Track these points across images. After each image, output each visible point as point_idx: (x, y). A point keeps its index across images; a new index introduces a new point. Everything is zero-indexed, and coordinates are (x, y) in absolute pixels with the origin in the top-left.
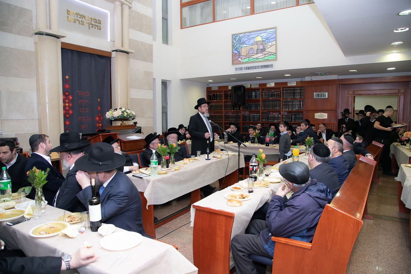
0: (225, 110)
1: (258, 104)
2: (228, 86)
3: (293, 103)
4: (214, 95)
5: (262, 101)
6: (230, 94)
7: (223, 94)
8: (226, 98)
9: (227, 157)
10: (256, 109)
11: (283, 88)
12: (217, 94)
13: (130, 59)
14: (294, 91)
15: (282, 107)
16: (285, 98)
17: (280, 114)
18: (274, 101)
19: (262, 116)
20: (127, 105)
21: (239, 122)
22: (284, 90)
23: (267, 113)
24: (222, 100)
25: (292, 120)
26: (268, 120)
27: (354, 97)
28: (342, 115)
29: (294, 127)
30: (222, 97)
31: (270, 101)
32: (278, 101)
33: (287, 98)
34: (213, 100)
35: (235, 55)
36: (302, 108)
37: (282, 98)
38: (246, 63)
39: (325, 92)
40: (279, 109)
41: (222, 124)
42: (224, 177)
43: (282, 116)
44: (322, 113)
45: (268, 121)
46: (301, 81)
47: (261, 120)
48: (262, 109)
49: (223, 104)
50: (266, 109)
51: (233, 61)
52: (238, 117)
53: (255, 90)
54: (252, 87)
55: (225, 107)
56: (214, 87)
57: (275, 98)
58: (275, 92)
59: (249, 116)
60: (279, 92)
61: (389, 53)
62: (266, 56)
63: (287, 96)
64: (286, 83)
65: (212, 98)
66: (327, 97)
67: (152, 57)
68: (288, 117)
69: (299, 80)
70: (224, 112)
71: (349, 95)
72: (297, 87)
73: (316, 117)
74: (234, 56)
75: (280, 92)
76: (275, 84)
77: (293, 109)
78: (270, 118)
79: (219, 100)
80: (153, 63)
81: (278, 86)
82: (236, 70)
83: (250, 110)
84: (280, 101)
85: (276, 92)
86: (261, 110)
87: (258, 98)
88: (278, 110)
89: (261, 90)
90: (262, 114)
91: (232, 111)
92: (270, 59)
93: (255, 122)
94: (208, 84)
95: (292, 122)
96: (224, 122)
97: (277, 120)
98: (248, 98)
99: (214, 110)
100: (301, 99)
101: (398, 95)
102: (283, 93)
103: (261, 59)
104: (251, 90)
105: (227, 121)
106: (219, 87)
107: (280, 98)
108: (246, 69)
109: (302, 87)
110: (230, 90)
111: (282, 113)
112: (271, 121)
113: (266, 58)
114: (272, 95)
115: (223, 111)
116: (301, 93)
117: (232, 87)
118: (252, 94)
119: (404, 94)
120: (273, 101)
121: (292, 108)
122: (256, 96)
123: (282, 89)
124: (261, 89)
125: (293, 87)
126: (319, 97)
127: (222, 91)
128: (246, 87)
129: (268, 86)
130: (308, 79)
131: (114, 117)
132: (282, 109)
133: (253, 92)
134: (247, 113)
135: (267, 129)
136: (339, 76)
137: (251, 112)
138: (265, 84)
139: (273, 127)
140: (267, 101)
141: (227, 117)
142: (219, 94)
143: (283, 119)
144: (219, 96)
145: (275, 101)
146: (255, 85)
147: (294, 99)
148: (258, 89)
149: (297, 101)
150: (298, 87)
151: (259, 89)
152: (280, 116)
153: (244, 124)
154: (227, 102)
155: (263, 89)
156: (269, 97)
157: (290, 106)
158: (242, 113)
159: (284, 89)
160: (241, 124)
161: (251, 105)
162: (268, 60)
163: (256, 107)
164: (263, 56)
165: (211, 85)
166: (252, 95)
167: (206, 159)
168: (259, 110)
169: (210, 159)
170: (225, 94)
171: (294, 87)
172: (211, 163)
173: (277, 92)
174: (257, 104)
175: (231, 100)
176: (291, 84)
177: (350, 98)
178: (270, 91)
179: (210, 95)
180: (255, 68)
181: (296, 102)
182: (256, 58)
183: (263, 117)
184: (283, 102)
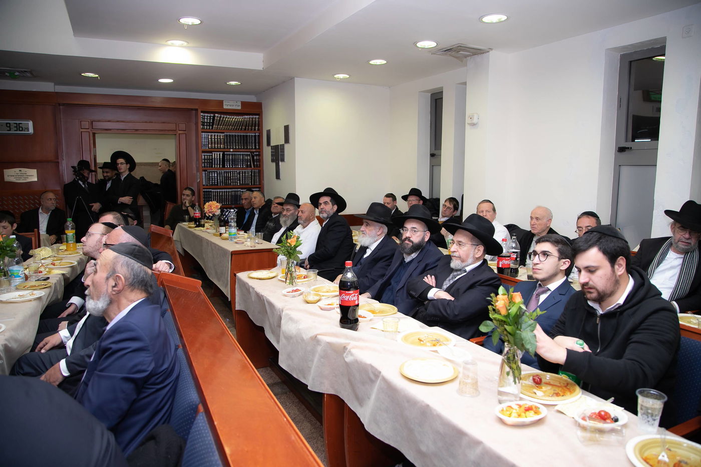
27: (94, 134)
28: (75, 171)
39: (28, 119)
44: (24, 170)
61: (166, 43)
66: (31, 131)
71: (82, 130)
73: (8, 178)
101: (176, 135)
119: (186, 132)
126: (10, 130)
136: (56, 87)
177: (86, 137)
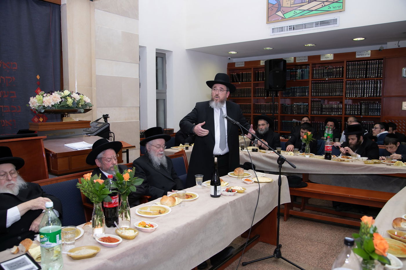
0: (255, 97)
1: (306, 88)
2: (260, 61)
3: (364, 86)
4: (238, 75)
5: (312, 83)
6: (263, 72)
7: (252, 72)
8: (257, 79)
9: (256, 187)
10: (302, 96)
11: (347, 62)
12: (242, 74)
13: (96, 10)
14: (367, 67)
15: (346, 92)
16: (351, 78)
17: (341, 102)
18: (332, 82)
19: (311, 105)
20: (91, 86)
21: (275, 115)
22: (349, 66)
23: (319, 101)
24: (250, 82)
25: (361, 112)
26: (321, 112)
29: (365, 124)
30: (250, 77)
31: (324, 83)
32: (338, 82)
33: (354, 78)
34: (237, 82)
35: (272, 6)
36: (380, 93)
37: (346, 78)
38: (290, 18)
40: (340, 95)
41: (250, 117)
42: (249, 229)
43: (344, 107)
45: (321, 114)
46: (379, 50)
47: (309, 111)
48: (312, 96)
49: (252, 88)
50: (319, 96)
51: (268, 17)
52: (274, 108)
53: (302, 65)
54: (297, 61)
55: (255, 93)
56: (238, 63)
57: (335, 79)
58: (333, 68)
59: (292, 107)
60: (341, 69)
62: (325, 6)
63: (355, 75)
64: (354, 54)
65: (236, 79)
67: (137, 10)
68: (355, 108)
69: (377, 47)
70: (252, 100)
72: (372, 60)
73: (404, 108)
74: (270, 9)
75: (343, 68)
76: (335, 55)
77: (364, 95)
78: (325, 108)
79: (247, 83)
80: (138, 20)
81: (338, 59)
82: (273, 32)
83: (292, 97)
84: (343, 82)
85: (336, 68)
86: (310, 98)
87: (306, 78)
88: (337, 97)
89: (310, 67)
90: (311, 104)
91: (266, 98)
92: (332, 9)
93: (301, 115)
94: (229, 59)
95: (362, 116)
96: (252, 114)
97: (337, 112)
98: (290, 78)
99: (238, 97)
100: (378, 78)
102: (348, 70)
103: (316, 10)
104: (296, 65)
105: (257, 113)
106: (246, 63)
107: (342, 78)
108: (290, 29)
109: (382, 59)
110: (262, 67)
111: (345, 102)
112: (326, 113)
113: (326, 8)
114: (329, 74)
115: (252, 98)
116: (378, 70)
117: (266, 62)
118: (296, 72)
120: (330, 83)
121: (361, 94)
122: (302, 76)
123: (347, 64)
124: (311, 65)
125: (364, 60)
127: (251, 69)
128: (287, 62)
129: (323, 59)
130: (391, 45)
131: (44, 106)
132: (346, 96)
133: (297, 69)
134: (288, 102)
135: (319, 125)
137: (293, 100)
138: (319, 57)
139: (330, 123)
140: (321, 83)
141: (257, 108)
142: (246, 73)
143: (346, 111)
144: (246, 76)
145: (334, 82)
146: (302, 57)
147: (366, 79)
148: (306, 65)
149: (372, 82)
150: (374, 60)
151: (309, 65)
152: (341, 106)
153: (283, 118)
154: (257, 85)
155: (314, 65)
156: (323, 77)
157: (359, 90)
158: (281, 101)
159: (349, 64)
160: (279, 117)
161: (294, 89)
162: (328, 12)
163: (302, 92)
164: (320, 6)
165: (234, 60)
166: (296, 75)
167: (212, 196)
168: (308, 97)
169: (219, 196)
170: (255, 74)
171: (367, 60)
172: (220, 207)
173: (338, 68)
174: (304, 88)
175: (264, 82)
176: (361, 55)
178: (326, 68)
179: (232, 75)
180: (304, 26)
181: (369, 84)
182: (307, 10)
183: (313, 107)
184: (346, 84)
